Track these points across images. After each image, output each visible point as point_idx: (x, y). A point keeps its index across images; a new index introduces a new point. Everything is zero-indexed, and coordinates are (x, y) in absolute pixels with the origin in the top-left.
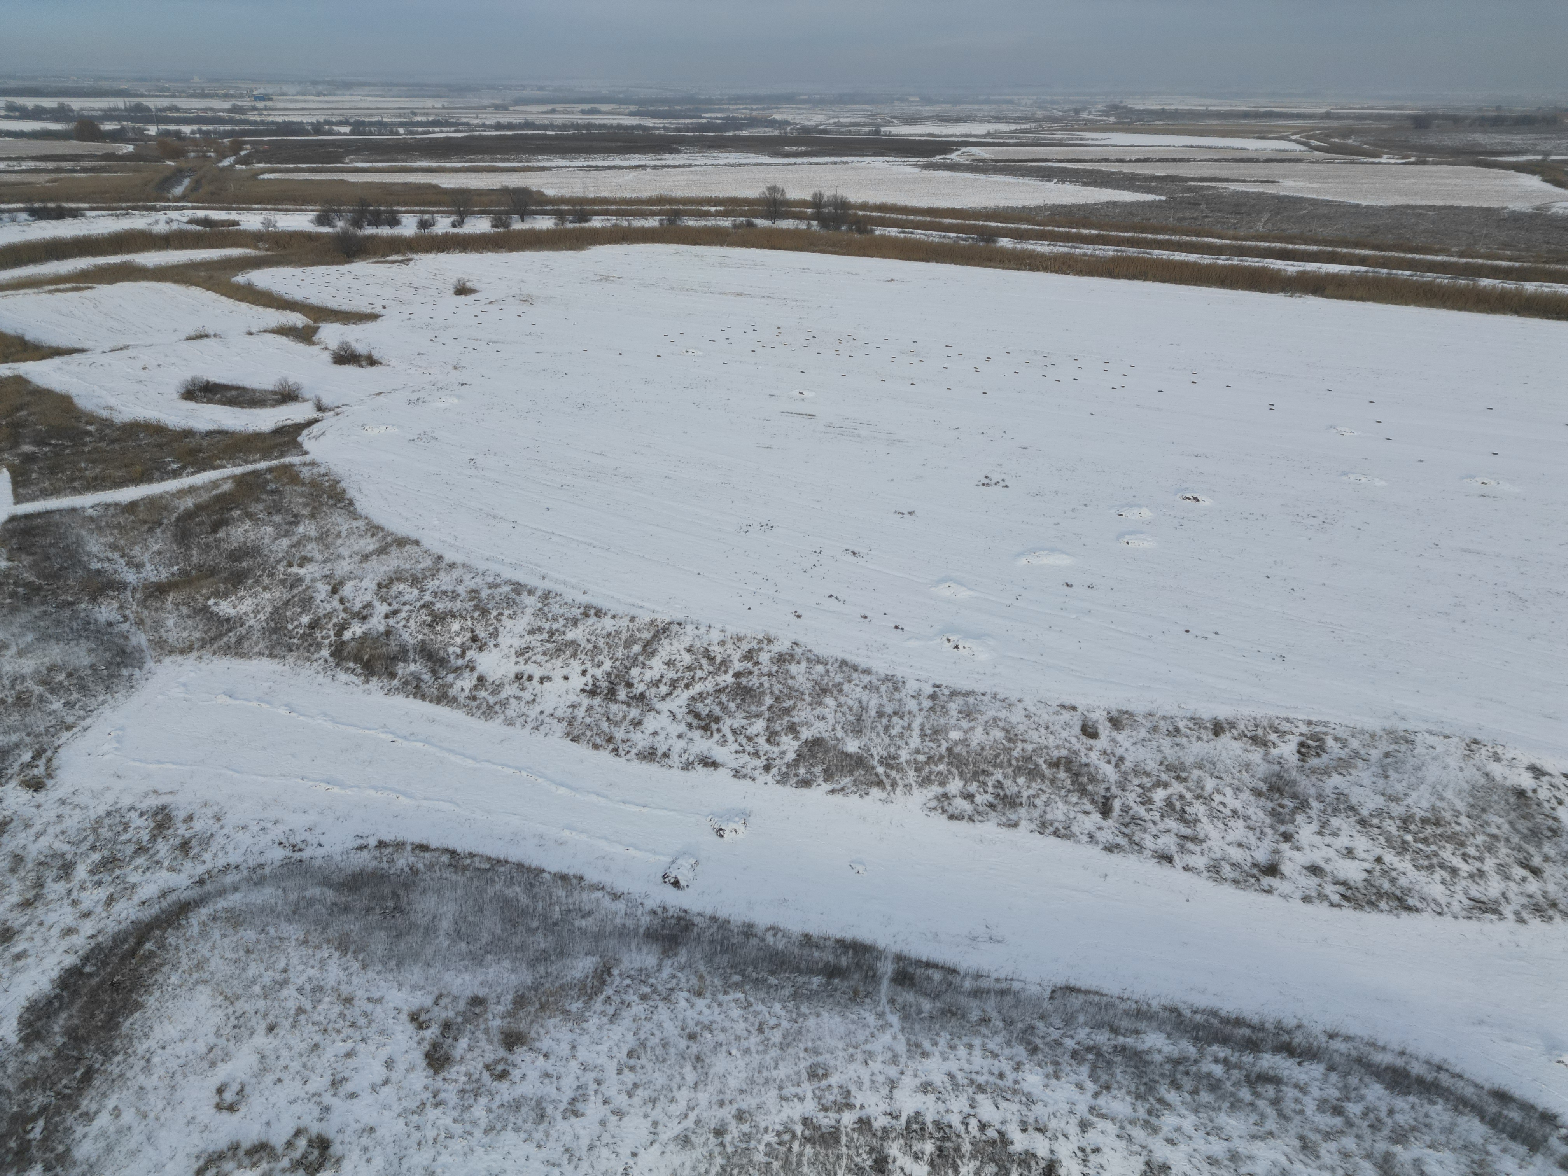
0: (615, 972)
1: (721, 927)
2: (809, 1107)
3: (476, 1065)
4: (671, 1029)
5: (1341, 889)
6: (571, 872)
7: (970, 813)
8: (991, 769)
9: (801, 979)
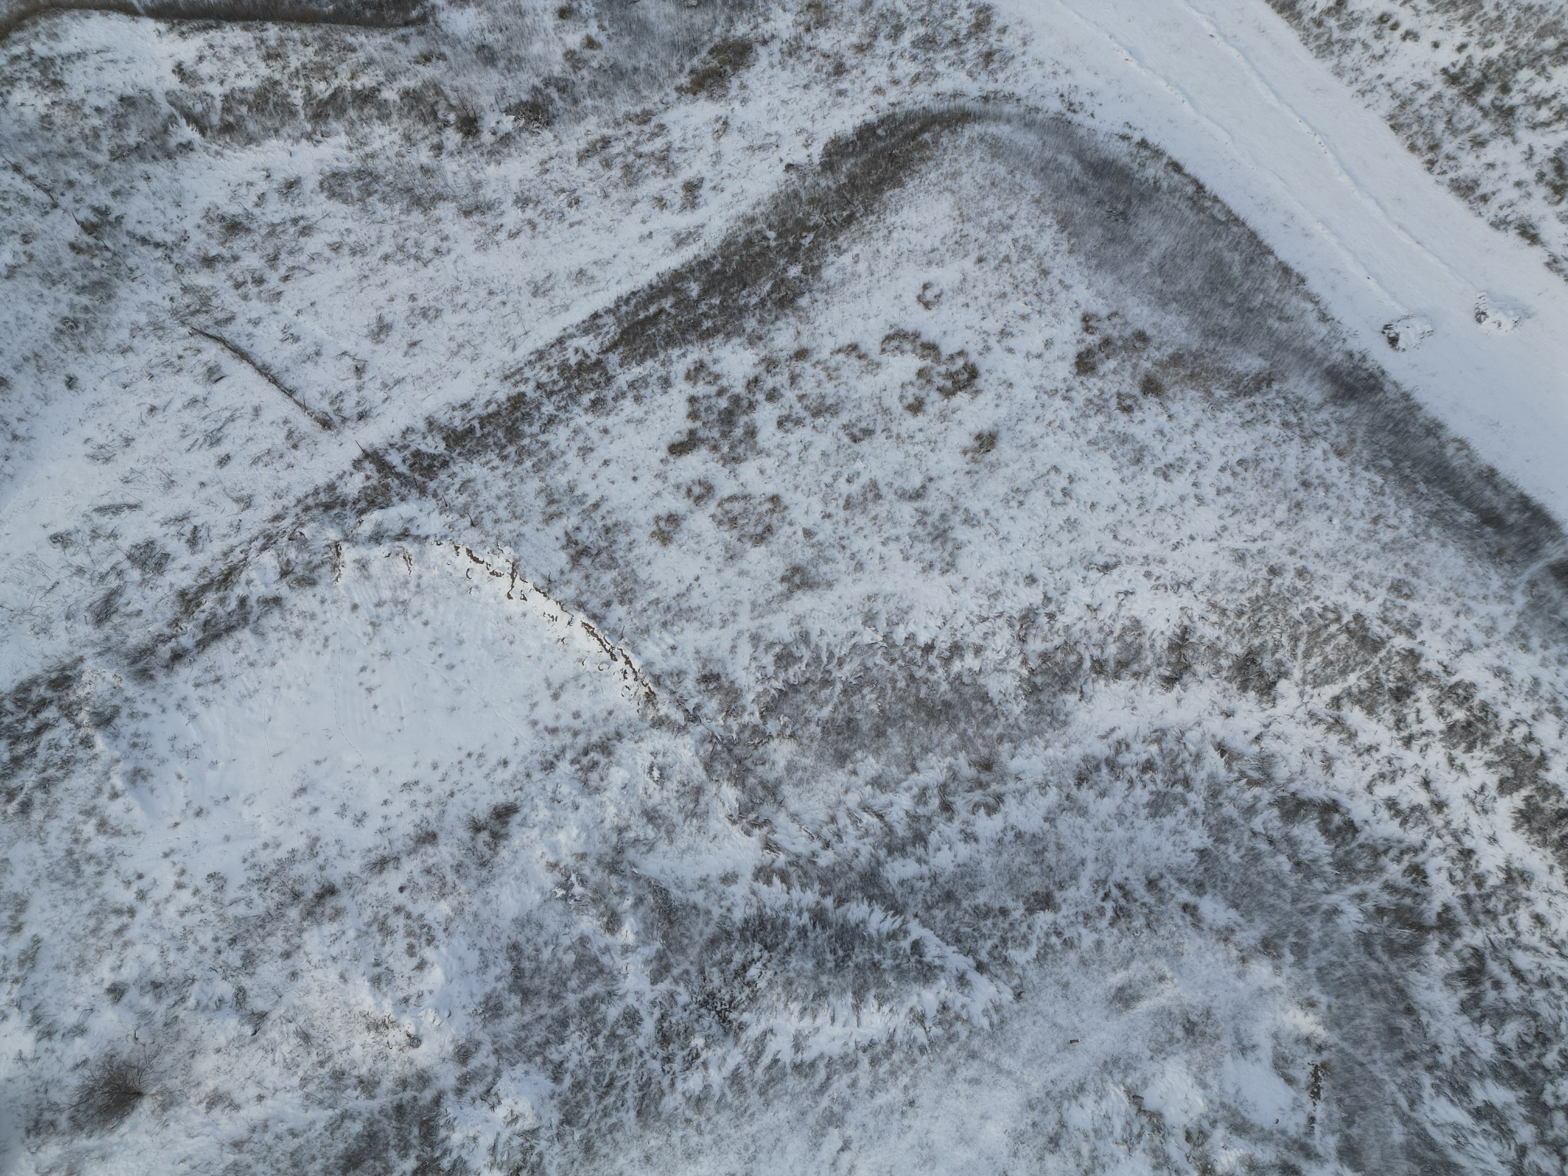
0: (1276, 386)
1: (1406, 408)
2: (1371, 610)
3: (1111, 387)
4: (1291, 466)
6: (1297, 269)
9: (1452, 505)
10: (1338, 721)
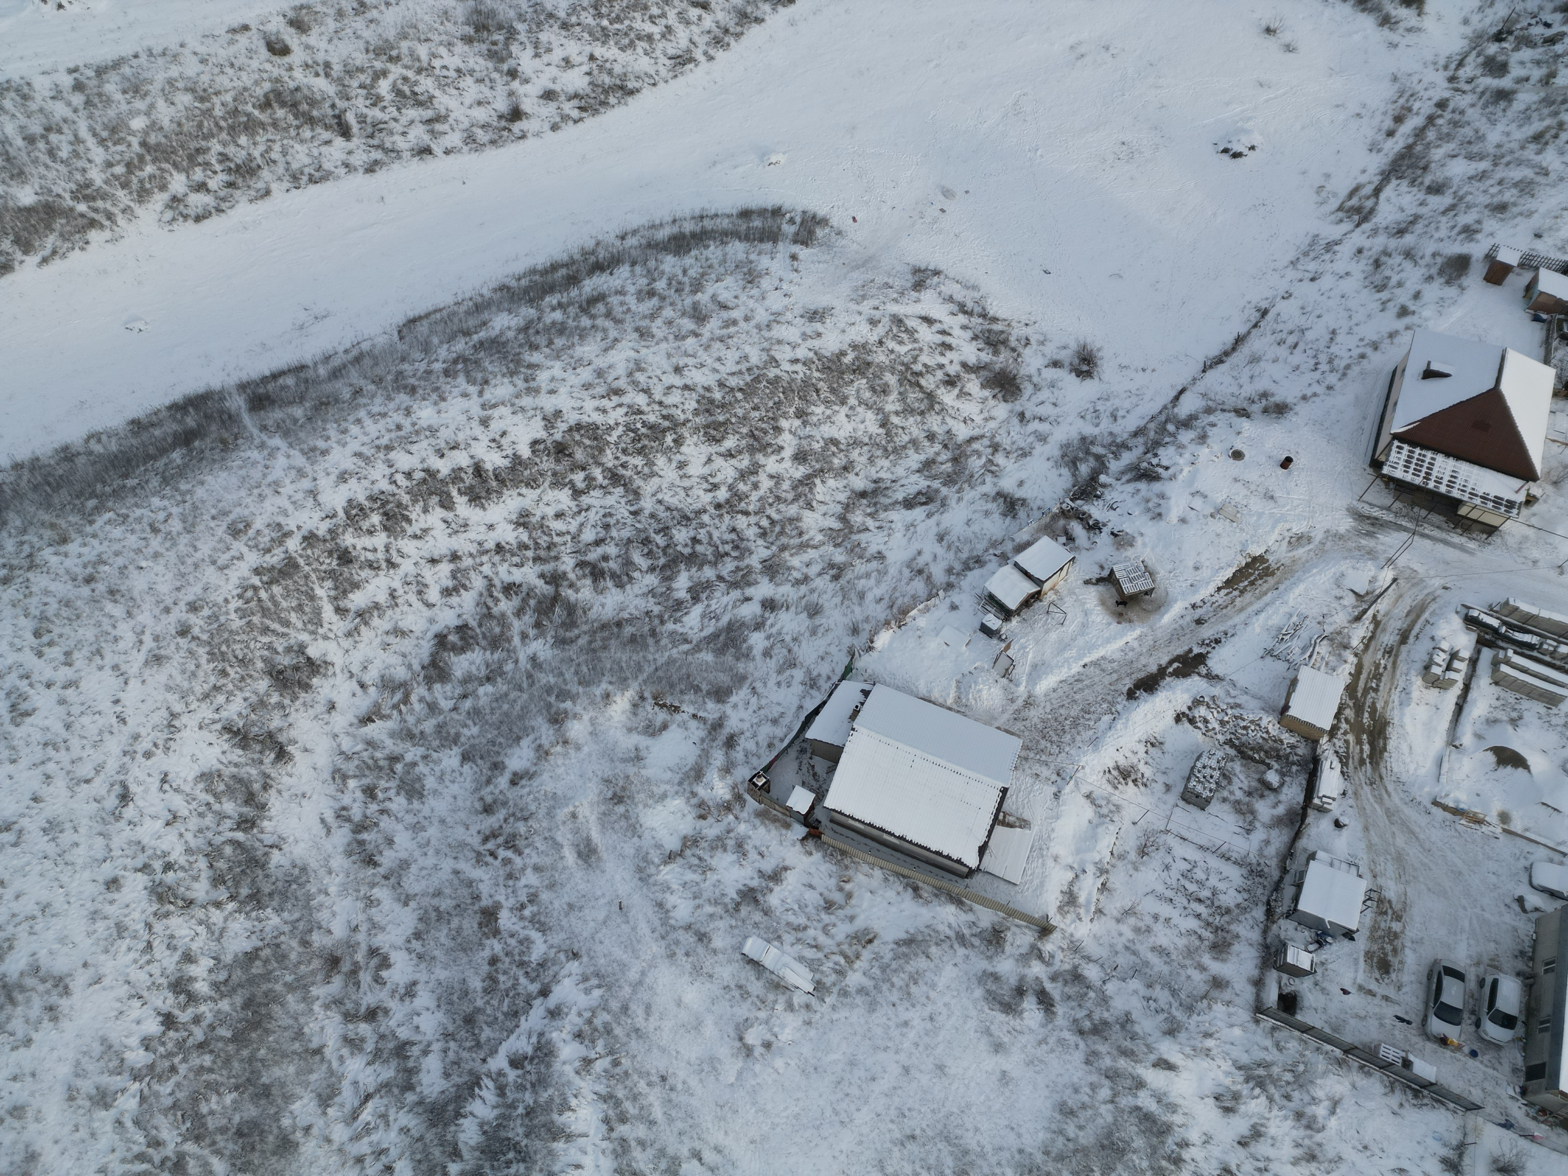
1: (32, 469)
2: (253, 559)
4: (62, 588)
5: (575, 102)
7: (213, 204)
8: (204, 143)
9: (160, 464)
10: (360, 614)
